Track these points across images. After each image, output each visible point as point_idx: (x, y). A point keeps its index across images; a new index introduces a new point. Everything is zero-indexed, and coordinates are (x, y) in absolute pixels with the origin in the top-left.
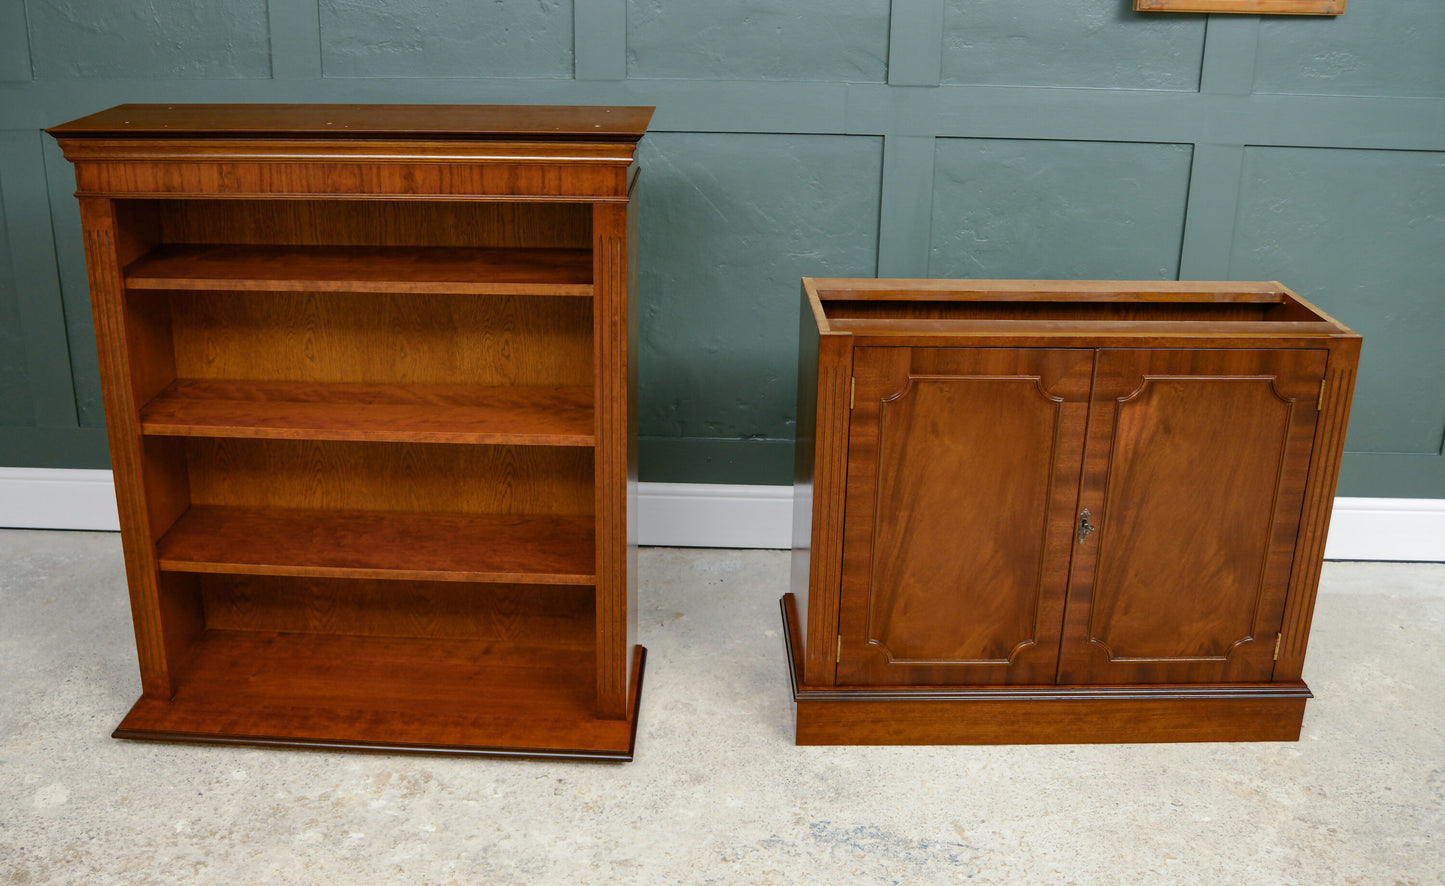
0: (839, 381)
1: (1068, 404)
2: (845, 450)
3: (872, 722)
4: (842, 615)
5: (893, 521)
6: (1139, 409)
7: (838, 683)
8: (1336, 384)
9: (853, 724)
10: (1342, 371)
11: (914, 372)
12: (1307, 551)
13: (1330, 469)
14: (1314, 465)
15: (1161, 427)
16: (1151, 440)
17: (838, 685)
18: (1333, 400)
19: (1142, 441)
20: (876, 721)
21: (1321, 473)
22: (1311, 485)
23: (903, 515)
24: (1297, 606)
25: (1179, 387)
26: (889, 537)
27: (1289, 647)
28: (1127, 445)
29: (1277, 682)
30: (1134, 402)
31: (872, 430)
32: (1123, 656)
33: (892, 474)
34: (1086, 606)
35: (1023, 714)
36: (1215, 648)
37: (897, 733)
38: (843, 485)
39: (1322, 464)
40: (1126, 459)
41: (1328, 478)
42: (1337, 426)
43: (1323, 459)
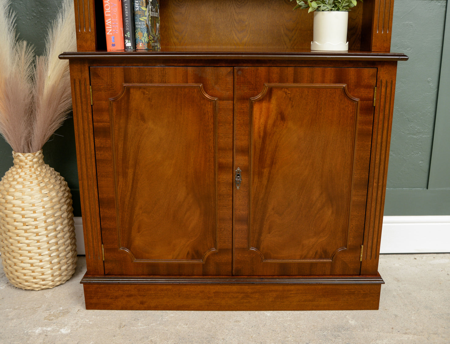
0: (83, 88)
1: (221, 102)
2: (91, 131)
3: (127, 296)
4: (103, 232)
5: (125, 175)
6: (264, 105)
7: (106, 274)
8: (383, 90)
9: (117, 298)
10: (387, 82)
11: (126, 82)
12: (375, 195)
13: (384, 144)
14: (374, 141)
15: (279, 116)
16: (274, 125)
17: (107, 274)
18: (383, 100)
19: (268, 126)
20: (130, 296)
21: (379, 146)
22: (373, 156)
23: (130, 172)
24: (371, 230)
25: (287, 91)
26: (124, 184)
27: (369, 254)
28: (259, 128)
29: (363, 275)
30: (260, 101)
31: (106, 117)
32: (270, 258)
33: (120, 146)
34: (245, 227)
35: (214, 293)
36: (325, 254)
37: (142, 303)
38: (93, 152)
39: (379, 141)
40: (260, 137)
41: (384, 148)
42: (387, 116)
43: (379, 137)
